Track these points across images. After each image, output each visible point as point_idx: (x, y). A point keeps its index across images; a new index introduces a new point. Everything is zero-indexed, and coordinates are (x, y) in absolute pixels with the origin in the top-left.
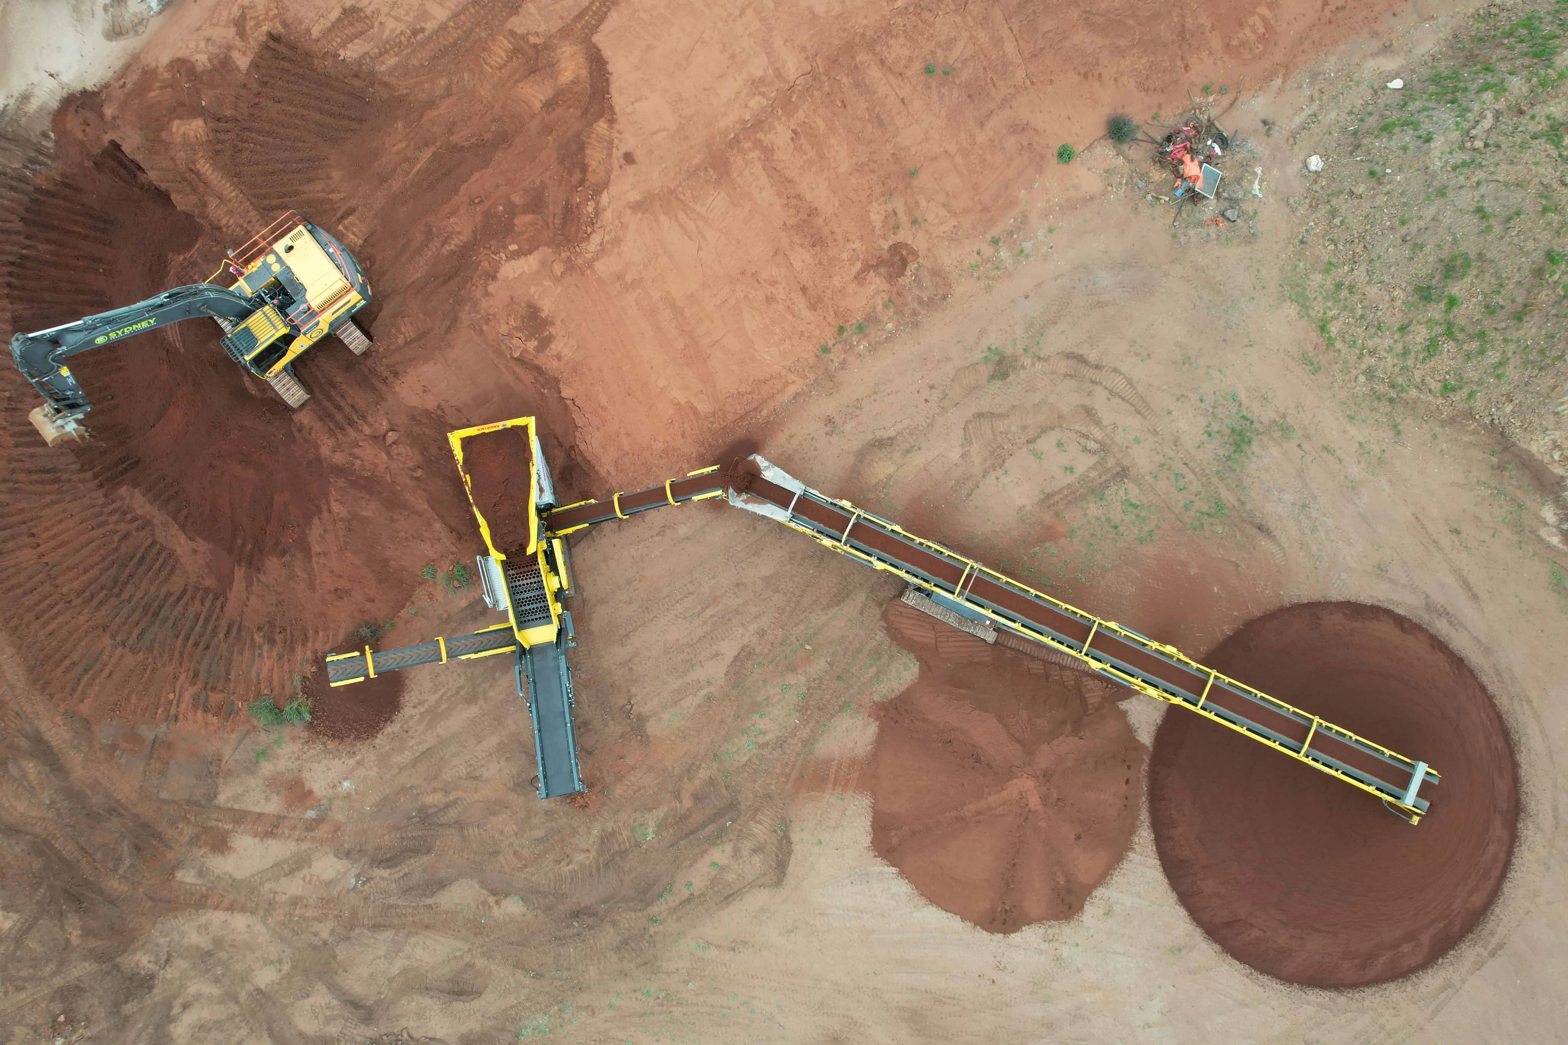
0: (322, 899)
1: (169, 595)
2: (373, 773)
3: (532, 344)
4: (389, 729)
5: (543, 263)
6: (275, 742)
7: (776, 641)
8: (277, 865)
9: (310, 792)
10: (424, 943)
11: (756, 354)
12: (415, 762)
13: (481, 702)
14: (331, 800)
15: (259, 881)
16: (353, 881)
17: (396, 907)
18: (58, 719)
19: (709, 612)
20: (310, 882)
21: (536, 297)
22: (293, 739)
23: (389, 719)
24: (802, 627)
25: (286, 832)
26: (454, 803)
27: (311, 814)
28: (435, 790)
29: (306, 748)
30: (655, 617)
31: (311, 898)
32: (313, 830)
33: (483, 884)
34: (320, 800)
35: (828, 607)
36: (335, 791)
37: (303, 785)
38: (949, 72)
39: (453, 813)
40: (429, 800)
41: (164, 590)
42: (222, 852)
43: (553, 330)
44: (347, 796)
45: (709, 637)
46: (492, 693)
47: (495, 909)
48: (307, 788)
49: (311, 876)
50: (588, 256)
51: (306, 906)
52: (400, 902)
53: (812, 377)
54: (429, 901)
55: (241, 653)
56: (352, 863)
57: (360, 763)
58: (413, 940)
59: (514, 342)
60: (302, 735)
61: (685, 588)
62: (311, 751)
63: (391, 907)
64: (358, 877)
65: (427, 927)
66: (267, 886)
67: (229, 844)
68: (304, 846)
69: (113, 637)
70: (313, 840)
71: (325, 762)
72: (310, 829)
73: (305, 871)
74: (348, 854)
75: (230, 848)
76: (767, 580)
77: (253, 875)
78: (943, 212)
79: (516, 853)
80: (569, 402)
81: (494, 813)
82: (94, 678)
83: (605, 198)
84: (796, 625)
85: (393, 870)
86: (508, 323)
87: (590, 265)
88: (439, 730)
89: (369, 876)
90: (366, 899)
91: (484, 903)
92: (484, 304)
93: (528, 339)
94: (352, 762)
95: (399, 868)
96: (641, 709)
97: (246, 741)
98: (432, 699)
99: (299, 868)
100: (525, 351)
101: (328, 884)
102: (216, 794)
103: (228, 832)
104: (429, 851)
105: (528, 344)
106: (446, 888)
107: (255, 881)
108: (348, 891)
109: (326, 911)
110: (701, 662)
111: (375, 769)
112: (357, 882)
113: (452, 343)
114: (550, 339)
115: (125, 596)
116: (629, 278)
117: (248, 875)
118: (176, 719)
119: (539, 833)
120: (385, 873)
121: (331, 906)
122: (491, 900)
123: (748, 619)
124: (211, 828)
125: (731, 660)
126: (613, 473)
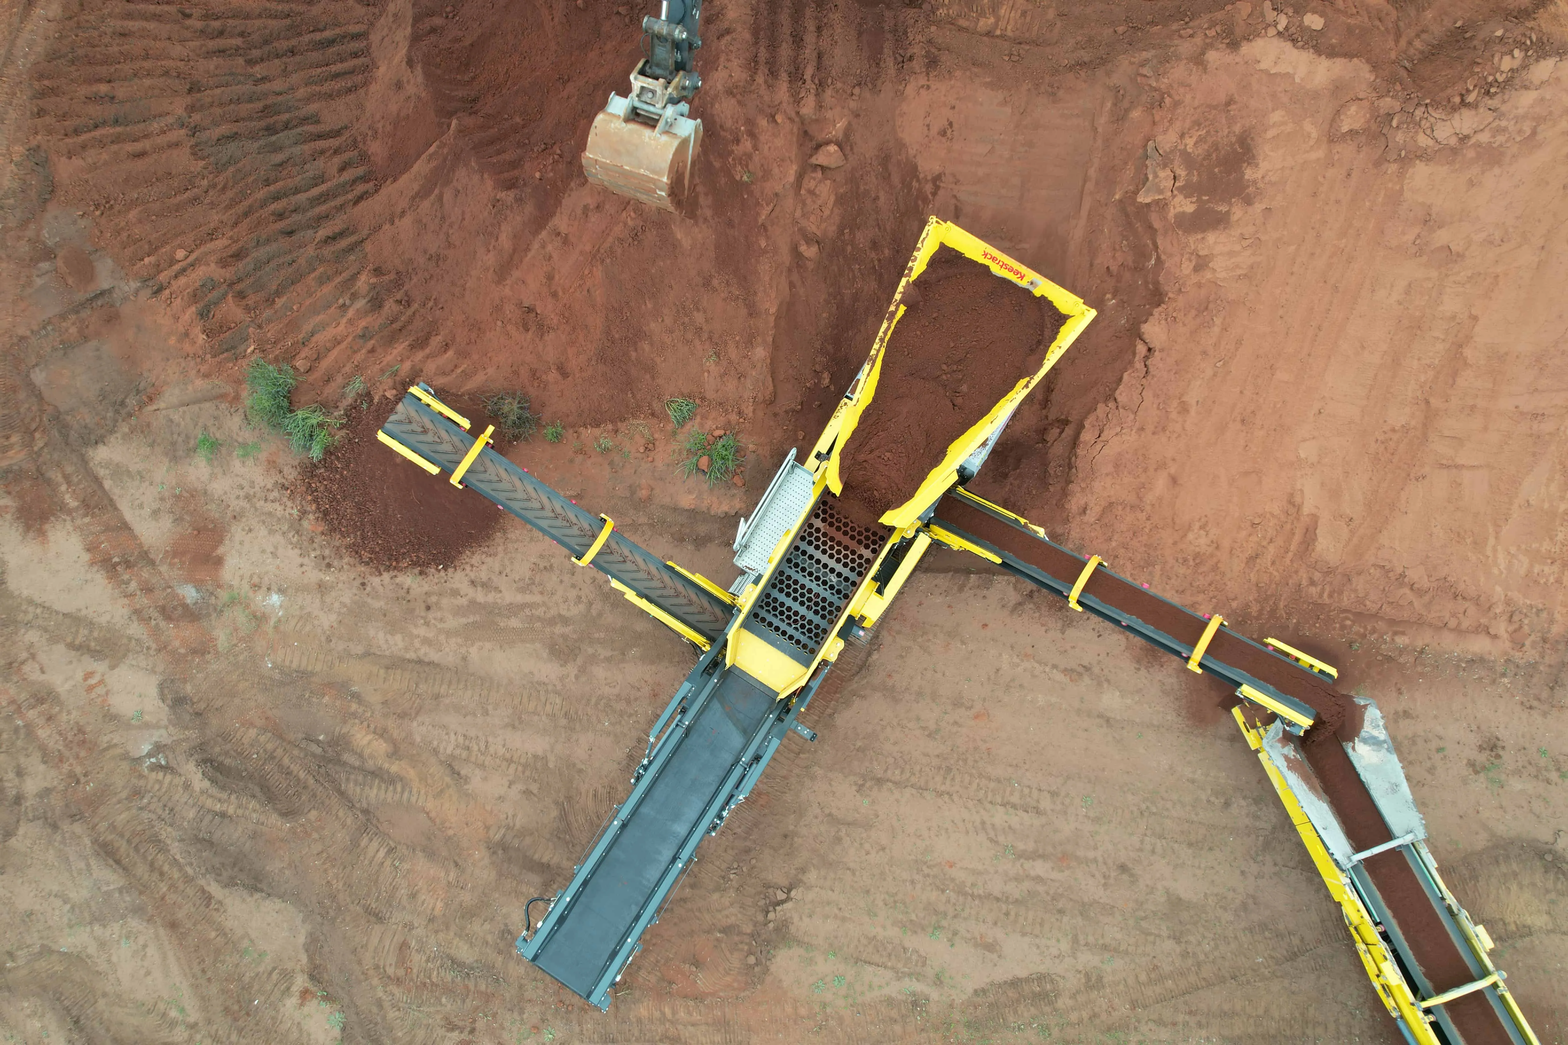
0: (81, 731)
1: (315, 119)
2: (327, 620)
3: (1185, 206)
4: (409, 580)
5: (1337, 88)
6: (244, 445)
7: (1104, 1016)
8: (75, 619)
9: (219, 562)
10: (145, 946)
11: (1492, 541)
12: (395, 664)
13: (571, 669)
14: (233, 602)
15: (30, 616)
16: (146, 748)
17: (163, 849)
18: (19, 149)
19: (1039, 868)
20: (90, 688)
21: (1270, 134)
22: (272, 464)
23: (422, 566)
25: (133, 585)
26: (391, 780)
27: (189, 593)
28: (382, 733)
29: (275, 494)
30: (950, 795)
31: (69, 713)
32: (169, 618)
33: (313, 946)
34: (219, 586)
36: (251, 594)
37: (221, 541)
39: (374, 793)
40: (361, 738)
41: (313, 108)
42: (28, 528)
43: (1238, 212)
44: (259, 619)
45: (1004, 907)
46: (600, 672)
47: (292, 1002)
48: (220, 551)
49: (101, 682)
50: (1423, 141)
51: (50, 719)
52: (175, 848)
53: (1531, 654)
54: (214, 889)
55: (322, 281)
56: (170, 721)
57: (322, 588)
58: (134, 923)
59: (1162, 174)
60: (287, 470)
61: (1035, 793)
62: (276, 505)
63: (156, 840)
64: (158, 748)
65: (173, 925)
66: (32, 636)
67: (47, 527)
68: (136, 629)
69: (191, 109)
70: (156, 632)
71: (278, 538)
72: (166, 613)
73: (100, 667)
74: (178, 702)
75: (42, 532)
76: (1176, 903)
77: (31, 602)
79: (404, 946)
80: (1141, 349)
81: (431, 854)
82: (117, 139)
83: (1544, 69)
84: (1160, 1022)
85: (214, 791)
86: (1182, 136)
88: (474, 651)
89: (173, 763)
90: (137, 793)
91: (287, 976)
92: (1178, 72)
93: (1188, 190)
94: (314, 575)
95: (224, 796)
96: (796, 919)
97: (207, 405)
98: (509, 596)
99: (96, 654)
100: (1162, 206)
101: (111, 717)
102: (100, 441)
103: (63, 508)
104: (287, 814)
105: (1180, 198)
106: (257, 895)
107: (26, 612)
108: (125, 757)
109: (67, 753)
110: (955, 933)
111: (333, 617)
112: (149, 755)
113: (1061, 93)
114: (1220, 221)
115: (258, 70)
116: (1442, 237)
117: (25, 593)
118: (158, 290)
119: (465, 953)
120: (199, 782)
121: (83, 754)
122: (301, 981)
123: (1091, 939)
124: (49, 482)
125: (1009, 977)
126: (1091, 517)
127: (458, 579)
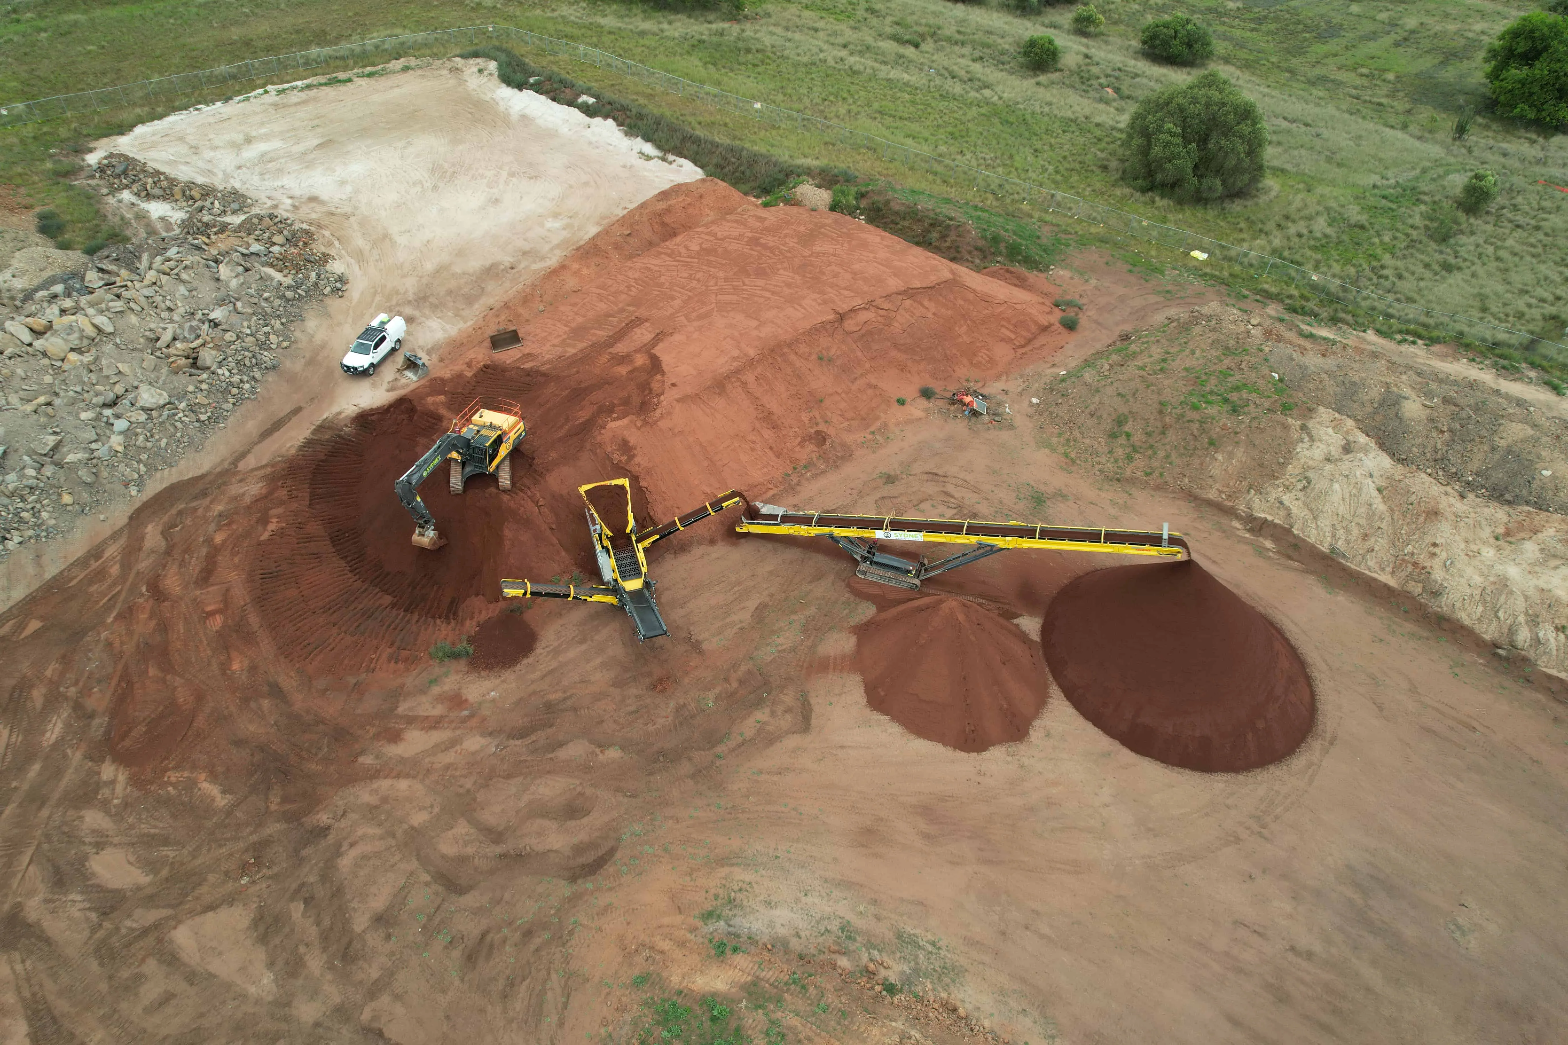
0: (469, 763)
1: (380, 605)
2: (514, 685)
3: (624, 458)
4: (525, 661)
5: (631, 422)
6: (444, 674)
7: (781, 599)
8: (436, 746)
9: (466, 700)
10: (546, 783)
11: (748, 472)
12: (543, 677)
13: (589, 642)
14: (480, 704)
15: (421, 757)
16: (493, 749)
17: (526, 761)
18: (292, 674)
19: (736, 589)
20: (460, 754)
21: (627, 437)
22: (457, 672)
23: (526, 656)
24: (796, 592)
25: (446, 725)
26: (571, 696)
27: (466, 713)
28: (556, 691)
29: (466, 676)
30: (702, 594)
31: (460, 763)
32: (466, 722)
33: (591, 742)
34: (473, 705)
35: (811, 582)
36: (484, 699)
37: (461, 697)
38: (830, 360)
39: (569, 703)
40: (552, 697)
41: (377, 604)
42: (396, 742)
43: (636, 452)
44: (493, 700)
45: (738, 600)
46: (597, 637)
47: (601, 756)
48: (464, 698)
49: (462, 750)
50: (655, 419)
51: (456, 769)
52: (529, 759)
53: (782, 487)
54: (550, 756)
55: (426, 629)
56: (493, 739)
57: (503, 681)
58: (538, 781)
60: (464, 669)
61: (719, 580)
62: (469, 678)
63: (521, 762)
64: (497, 746)
65: (549, 772)
66: (427, 760)
67: (402, 736)
68: (458, 732)
69: (340, 628)
70: (465, 728)
71: (478, 683)
72: (462, 722)
73: (458, 748)
74: (491, 734)
75: (401, 740)
76: (771, 572)
77: (418, 754)
78: (840, 419)
79: (615, 721)
80: (644, 489)
81: (599, 700)
82: (321, 651)
83: (662, 398)
84: (793, 591)
85: (524, 740)
86: (611, 447)
87: (656, 422)
88: (560, 659)
89: (505, 745)
90: (502, 760)
91: (593, 753)
92: (599, 438)
93: (622, 455)
94: (498, 681)
95: (528, 738)
96: (698, 638)
97: (423, 674)
98: (556, 644)
99: (452, 747)
100: (620, 461)
101: (474, 753)
102: (397, 707)
103: (402, 729)
104: (551, 726)
105: (622, 457)
106: (564, 747)
107: (418, 757)
108: (489, 756)
109: (471, 771)
110: (734, 612)
112: (496, 750)
114: (634, 456)
115: (351, 608)
116: (676, 431)
117: (413, 754)
118: (373, 670)
119: (633, 708)
120: (518, 742)
121: (475, 767)
122: (598, 750)
123: (762, 590)
124: (390, 728)
125: (754, 610)
127: (539, 651)
